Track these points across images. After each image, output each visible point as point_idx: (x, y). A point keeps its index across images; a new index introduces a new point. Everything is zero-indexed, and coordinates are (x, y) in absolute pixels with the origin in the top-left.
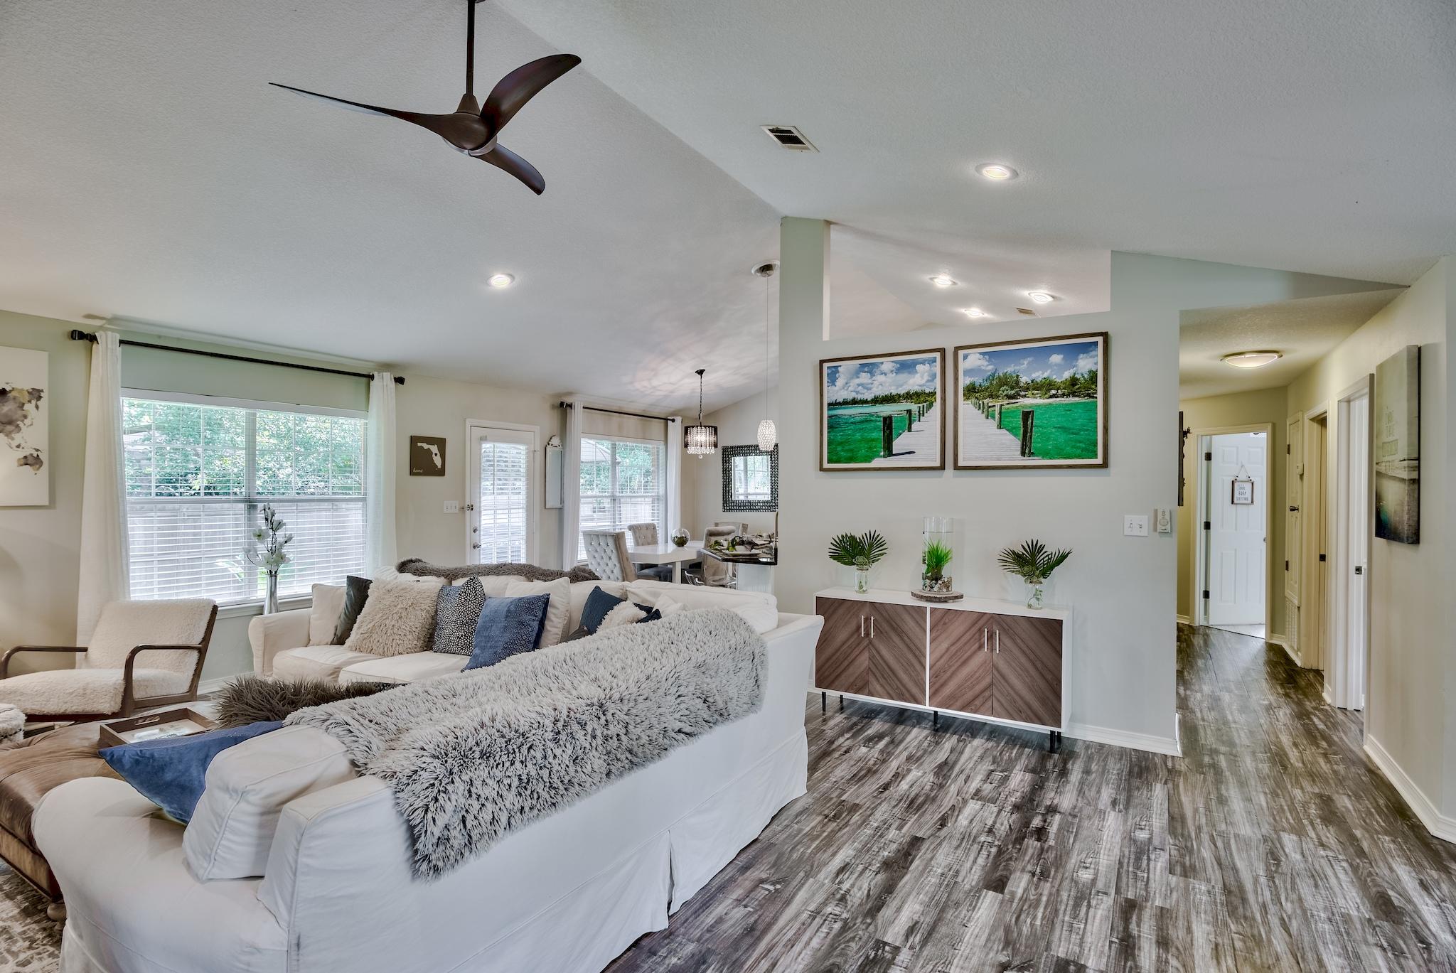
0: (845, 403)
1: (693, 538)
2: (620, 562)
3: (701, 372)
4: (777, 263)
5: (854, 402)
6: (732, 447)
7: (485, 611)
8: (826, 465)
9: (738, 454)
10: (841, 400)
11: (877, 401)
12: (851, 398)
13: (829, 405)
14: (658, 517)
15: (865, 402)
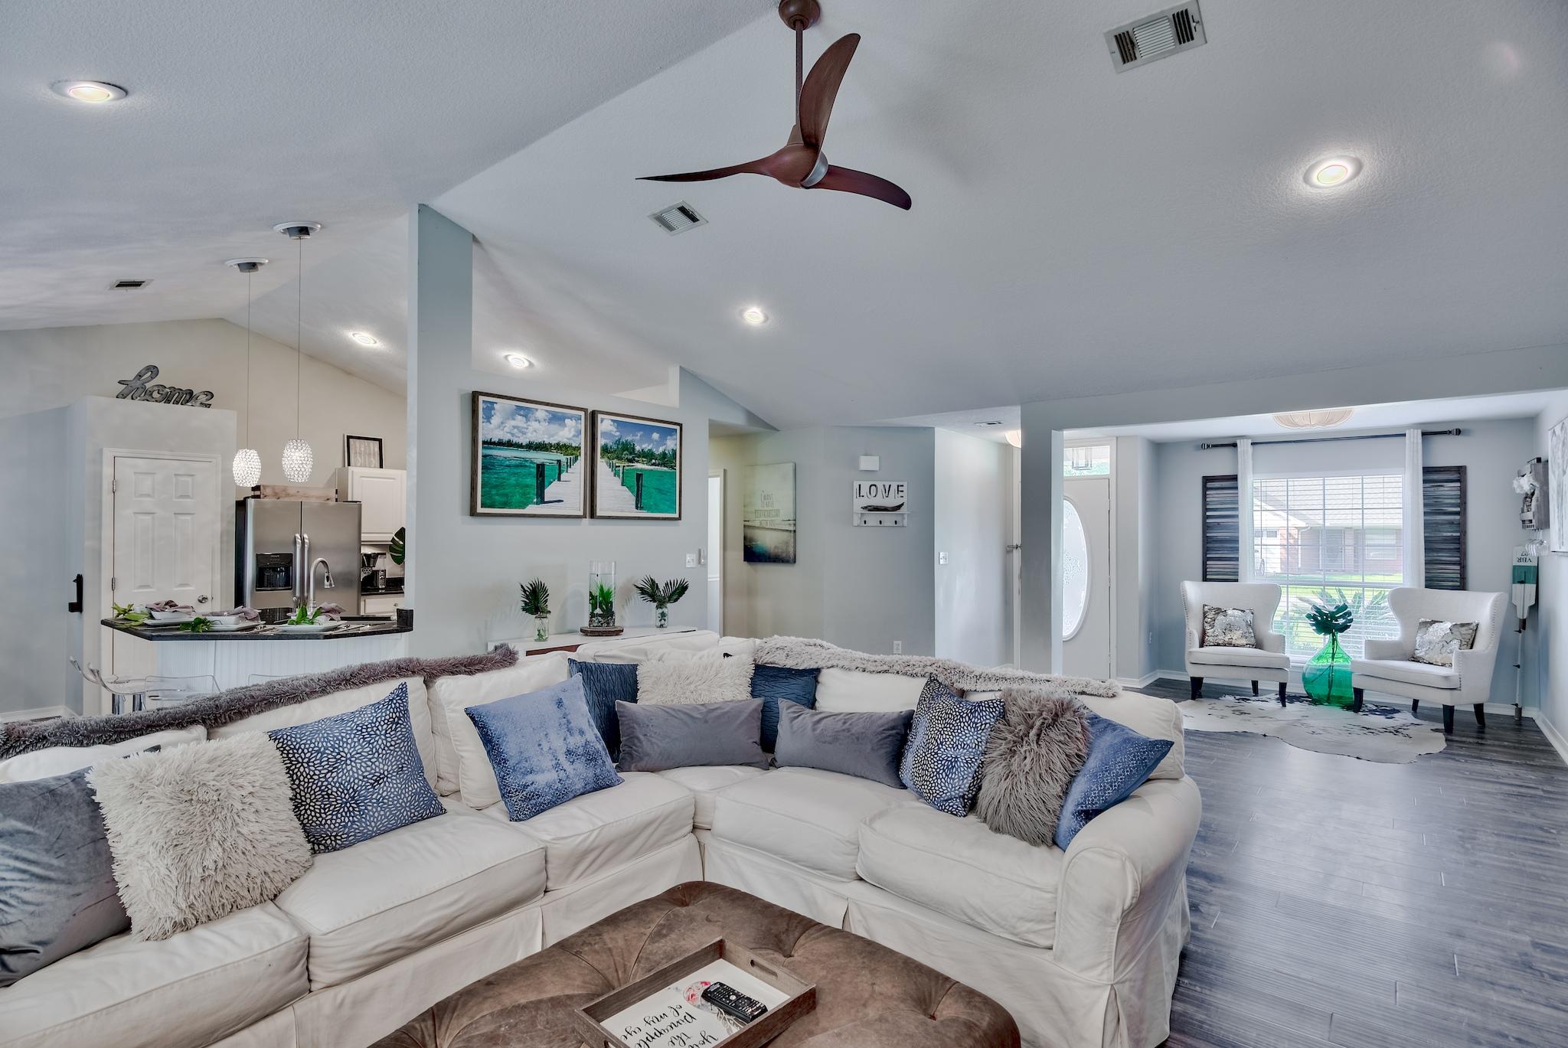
0: (500, 444)
5: (509, 444)
8: (479, 509)
10: (497, 440)
11: (531, 447)
12: (507, 439)
13: (484, 443)
15: (519, 446)
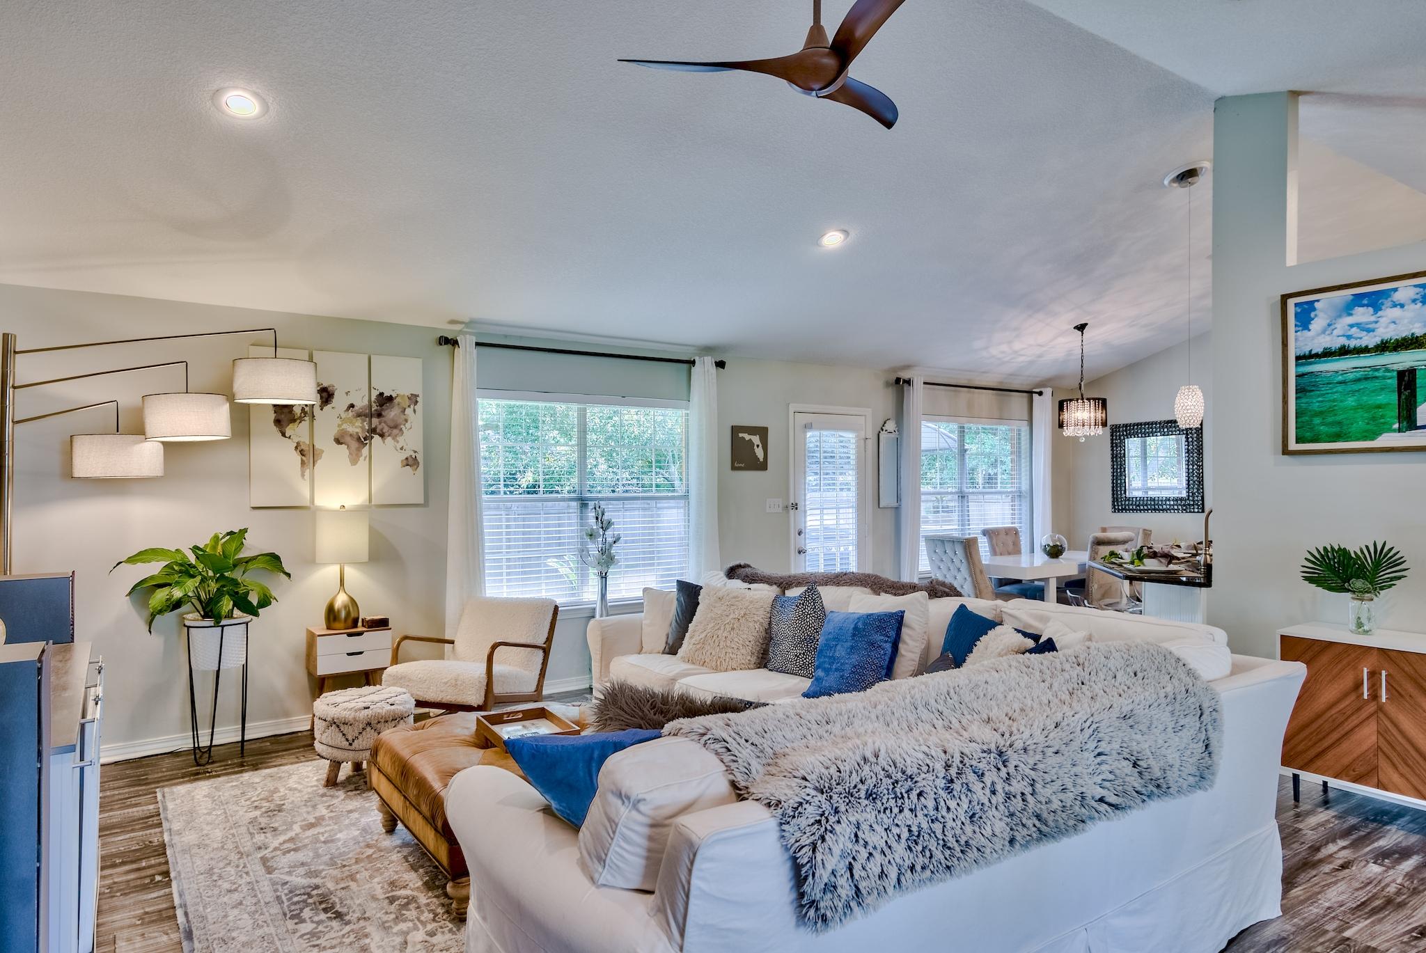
0: (1327, 354)
1: (1073, 547)
2: (971, 575)
3: (1081, 328)
4: (1207, 165)
5: (1344, 352)
6: (1126, 426)
7: (828, 628)
8: (1293, 446)
9: (1135, 435)
10: (1320, 350)
11: (1383, 347)
12: (1338, 346)
13: (1298, 358)
14: (1020, 519)
15: (1366, 350)
